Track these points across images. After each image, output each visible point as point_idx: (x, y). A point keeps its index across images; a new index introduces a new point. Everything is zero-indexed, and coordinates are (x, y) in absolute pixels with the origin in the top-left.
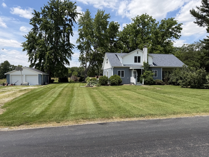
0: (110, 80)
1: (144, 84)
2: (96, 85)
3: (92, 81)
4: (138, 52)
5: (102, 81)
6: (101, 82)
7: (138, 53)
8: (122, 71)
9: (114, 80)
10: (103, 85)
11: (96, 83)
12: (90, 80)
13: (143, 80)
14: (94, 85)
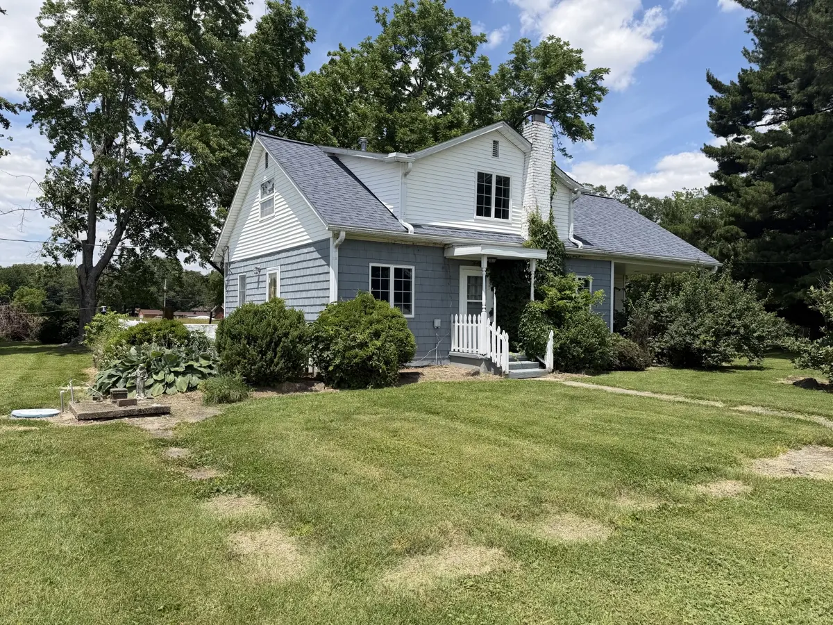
0: (330, 339)
1: (558, 367)
2: (191, 388)
3: (154, 348)
4: (495, 143)
5: (253, 352)
6: (242, 354)
7: (495, 154)
8: (398, 271)
9: (360, 337)
10: (263, 381)
11: (190, 370)
12: (132, 341)
13: (552, 334)
14: (170, 385)
